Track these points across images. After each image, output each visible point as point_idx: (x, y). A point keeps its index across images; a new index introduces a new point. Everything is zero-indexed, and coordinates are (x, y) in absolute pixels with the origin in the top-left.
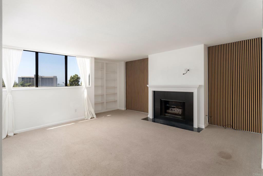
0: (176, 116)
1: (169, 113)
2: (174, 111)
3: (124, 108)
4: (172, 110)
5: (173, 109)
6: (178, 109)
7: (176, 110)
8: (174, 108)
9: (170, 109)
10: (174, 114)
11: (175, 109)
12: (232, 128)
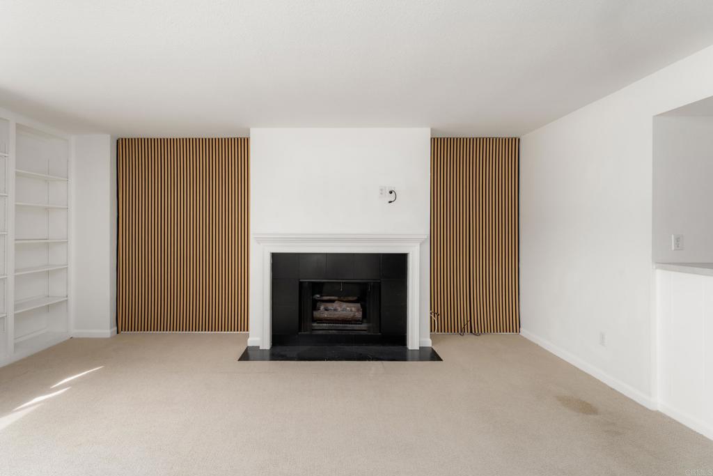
0: (350, 326)
1: (321, 321)
2: (335, 310)
3: (111, 328)
4: (326, 310)
5: (330, 306)
6: (344, 305)
7: (339, 309)
8: (333, 301)
9: (322, 308)
10: (338, 320)
11: (336, 305)
12: (471, 332)
